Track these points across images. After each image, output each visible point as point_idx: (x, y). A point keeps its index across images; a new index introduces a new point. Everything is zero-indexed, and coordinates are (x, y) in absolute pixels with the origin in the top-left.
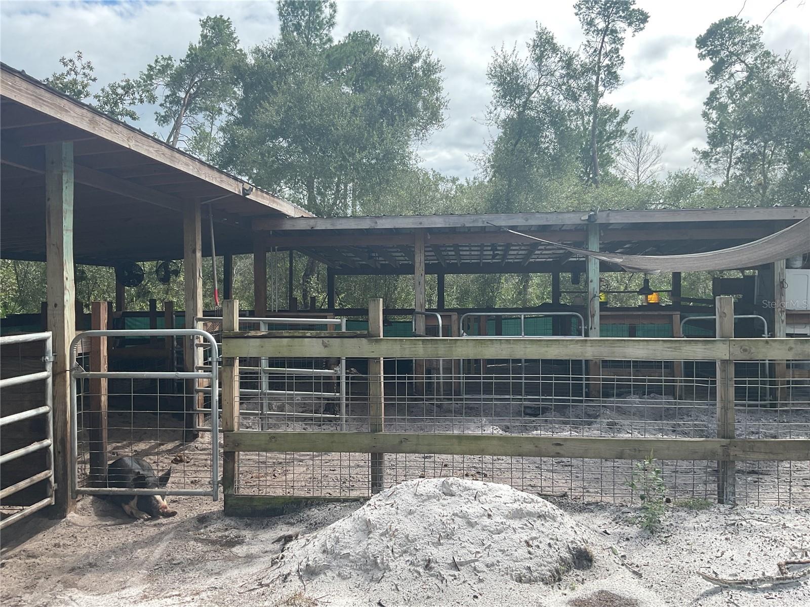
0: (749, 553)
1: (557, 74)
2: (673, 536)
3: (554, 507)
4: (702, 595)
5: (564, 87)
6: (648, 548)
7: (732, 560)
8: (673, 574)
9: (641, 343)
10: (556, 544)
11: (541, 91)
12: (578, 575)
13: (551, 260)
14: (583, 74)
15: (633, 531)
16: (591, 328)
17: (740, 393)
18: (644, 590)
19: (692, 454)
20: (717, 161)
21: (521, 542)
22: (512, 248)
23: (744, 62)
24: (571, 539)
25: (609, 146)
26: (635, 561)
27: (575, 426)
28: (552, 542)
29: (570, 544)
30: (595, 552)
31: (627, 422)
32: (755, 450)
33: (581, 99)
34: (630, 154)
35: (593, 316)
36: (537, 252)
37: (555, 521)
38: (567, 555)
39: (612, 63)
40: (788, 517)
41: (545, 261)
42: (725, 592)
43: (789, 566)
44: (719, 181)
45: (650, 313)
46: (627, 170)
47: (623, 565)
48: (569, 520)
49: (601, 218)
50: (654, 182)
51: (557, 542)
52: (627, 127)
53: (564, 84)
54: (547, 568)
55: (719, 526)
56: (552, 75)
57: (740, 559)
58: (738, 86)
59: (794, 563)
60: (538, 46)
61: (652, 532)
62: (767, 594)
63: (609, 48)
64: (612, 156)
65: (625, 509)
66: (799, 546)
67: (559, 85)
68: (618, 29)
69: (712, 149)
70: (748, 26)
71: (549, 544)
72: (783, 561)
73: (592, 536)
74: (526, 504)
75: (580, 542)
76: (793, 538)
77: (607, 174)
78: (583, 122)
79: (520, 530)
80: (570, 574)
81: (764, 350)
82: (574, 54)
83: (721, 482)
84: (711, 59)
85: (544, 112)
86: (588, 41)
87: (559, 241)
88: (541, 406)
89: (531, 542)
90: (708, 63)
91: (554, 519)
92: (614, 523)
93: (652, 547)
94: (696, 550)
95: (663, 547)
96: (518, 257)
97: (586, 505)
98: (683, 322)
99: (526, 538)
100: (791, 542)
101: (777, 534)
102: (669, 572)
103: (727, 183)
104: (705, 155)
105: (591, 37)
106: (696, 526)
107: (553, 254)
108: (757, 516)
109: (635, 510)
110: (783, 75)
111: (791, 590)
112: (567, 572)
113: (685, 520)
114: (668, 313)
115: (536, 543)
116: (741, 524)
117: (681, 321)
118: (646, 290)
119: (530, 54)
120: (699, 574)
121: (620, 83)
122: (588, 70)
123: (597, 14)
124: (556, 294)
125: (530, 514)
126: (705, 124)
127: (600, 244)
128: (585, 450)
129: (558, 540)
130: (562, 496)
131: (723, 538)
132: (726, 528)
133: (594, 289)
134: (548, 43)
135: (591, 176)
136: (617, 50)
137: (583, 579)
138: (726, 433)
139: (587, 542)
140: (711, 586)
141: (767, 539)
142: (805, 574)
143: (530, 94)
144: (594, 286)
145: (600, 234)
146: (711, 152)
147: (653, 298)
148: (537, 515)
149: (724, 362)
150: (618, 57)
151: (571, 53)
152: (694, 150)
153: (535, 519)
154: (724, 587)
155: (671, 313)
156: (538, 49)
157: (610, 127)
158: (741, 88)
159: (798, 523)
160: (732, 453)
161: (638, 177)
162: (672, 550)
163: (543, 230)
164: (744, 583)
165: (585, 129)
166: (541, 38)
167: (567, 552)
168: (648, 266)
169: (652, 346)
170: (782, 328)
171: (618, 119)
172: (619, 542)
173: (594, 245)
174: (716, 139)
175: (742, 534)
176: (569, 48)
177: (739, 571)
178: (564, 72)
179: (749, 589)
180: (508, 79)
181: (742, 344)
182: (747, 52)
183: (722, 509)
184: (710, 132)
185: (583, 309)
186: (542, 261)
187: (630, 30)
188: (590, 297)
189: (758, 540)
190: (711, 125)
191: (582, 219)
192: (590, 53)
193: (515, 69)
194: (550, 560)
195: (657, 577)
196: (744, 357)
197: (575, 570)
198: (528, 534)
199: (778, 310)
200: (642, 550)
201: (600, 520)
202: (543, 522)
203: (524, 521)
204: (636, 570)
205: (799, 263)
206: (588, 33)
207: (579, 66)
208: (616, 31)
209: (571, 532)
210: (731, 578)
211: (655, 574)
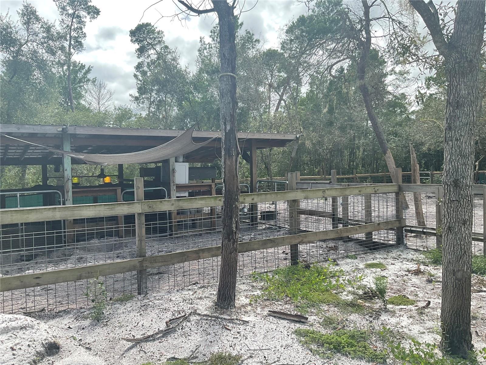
0: (152, 320)
1: (40, 36)
2: (111, 320)
3: (33, 319)
4: (126, 351)
5: (45, 45)
6: (95, 331)
7: (143, 326)
8: (110, 343)
9: (91, 207)
10: (33, 344)
11: (29, 45)
12: (49, 360)
13: (41, 156)
14: (58, 39)
15: (87, 323)
16: (67, 200)
17: (148, 231)
18: (92, 357)
19: (123, 269)
20: (143, 103)
21: (7, 349)
22: (10, 148)
23: (155, 49)
24: (45, 338)
25: (80, 87)
26: (87, 341)
27: (56, 263)
28: (30, 343)
29: (43, 342)
30: (60, 342)
31: (89, 256)
32: (157, 261)
33: (57, 54)
34: (94, 93)
35: (68, 192)
36: (29, 151)
37: (33, 329)
38: (42, 349)
39: (79, 36)
40: (173, 295)
41: (37, 157)
42: (138, 346)
43: (172, 321)
44: (144, 114)
45: (104, 189)
46: (93, 103)
47: (79, 345)
48: (43, 326)
49: (71, 130)
50: (106, 111)
51: (34, 342)
52: (90, 76)
53: (45, 43)
54: (27, 361)
55: (137, 308)
56: (37, 36)
57: (147, 324)
58: (153, 62)
59: (174, 319)
60: (25, 14)
61: (98, 321)
62: (160, 340)
63: (76, 26)
64: (83, 93)
65: (82, 310)
66: (176, 310)
67: (42, 43)
68: (82, 16)
69: (140, 96)
70: (157, 30)
71: (29, 345)
72: (168, 320)
73: (60, 332)
74: (11, 322)
75: (51, 338)
76: (174, 306)
77: (79, 104)
78: (63, 70)
79: (7, 341)
80: (44, 360)
81: (160, 206)
82: (51, 25)
83: (139, 283)
84: (138, 44)
85: (32, 59)
86: (62, 19)
87: (43, 144)
88: (34, 253)
89: (15, 348)
90: (137, 46)
91: (32, 327)
92: (75, 321)
93: (98, 330)
94: (123, 325)
95: (105, 328)
96: (16, 154)
97: (58, 313)
98: (123, 192)
99: (11, 345)
100: (173, 308)
101: (166, 305)
102: (107, 342)
103: (148, 115)
104: (137, 99)
105: (64, 17)
106: (124, 311)
107: (42, 152)
108: (157, 298)
109: (89, 309)
110: (174, 59)
111: (172, 335)
112: (41, 360)
113: (119, 309)
114: (114, 188)
115: (18, 347)
116: (149, 304)
117: (122, 193)
118: (102, 175)
119: (20, 18)
120: (124, 339)
121: (84, 48)
122: (61, 37)
123: (68, 3)
124: (45, 178)
125: (14, 329)
126: (135, 81)
127: (71, 147)
128: (57, 278)
129: (35, 341)
130: (41, 311)
131: (139, 314)
132: (141, 308)
133: (68, 175)
134: (33, 13)
135: (69, 104)
136: (81, 28)
137: (53, 362)
138: (141, 254)
139: (56, 337)
140: (130, 344)
141: (161, 310)
142: (178, 324)
143: (21, 45)
144: (68, 173)
145: (71, 141)
146: (140, 97)
147: (107, 180)
148: (20, 328)
149: (139, 214)
150: (82, 32)
151: (49, 23)
152: (130, 95)
153: (18, 331)
154: (138, 343)
155: (116, 188)
156: (26, 16)
157: (80, 75)
158: (154, 63)
159: (177, 297)
160: (144, 265)
161: (99, 107)
162: (110, 329)
163: (32, 136)
164: (148, 338)
165: (65, 75)
166: (27, 10)
167: (42, 347)
168: (100, 161)
169: (98, 208)
170: (174, 194)
171: (84, 71)
172: (78, 332)
173: (67, 147)
174: (142, 90)
175: (149, 310)
176: (48, 20)
177: (146, 331)
178: (45, 35)
179: (151, 340)
180: (4, 32)
181: (148, 203)
182: (157, 44)
183: (140, 298)
184: (139, 86)
185: (61, 188)
186: (34, 158)
187: (88, 17)
188: (66, 180)
189: (157, 311)
190: (139, 82)
191: (58, 130)
192: (64, 27)
193: (8, 26)
194: (29, 355)
195: (101, 347)
196: (150, 211)
197: (47, 357)
198: (13, 342)
199: (172, 184)
200: (92, 333)
201: (66, 321)
202: (24, 332)
203: (10, 334)
204: (88, 346)
205: (181, 159)
206: (62, 14)
207: (55, 33)
208: (80, 17)
209: (45, 333)
210: (142, 337)
211: (99, 345)
